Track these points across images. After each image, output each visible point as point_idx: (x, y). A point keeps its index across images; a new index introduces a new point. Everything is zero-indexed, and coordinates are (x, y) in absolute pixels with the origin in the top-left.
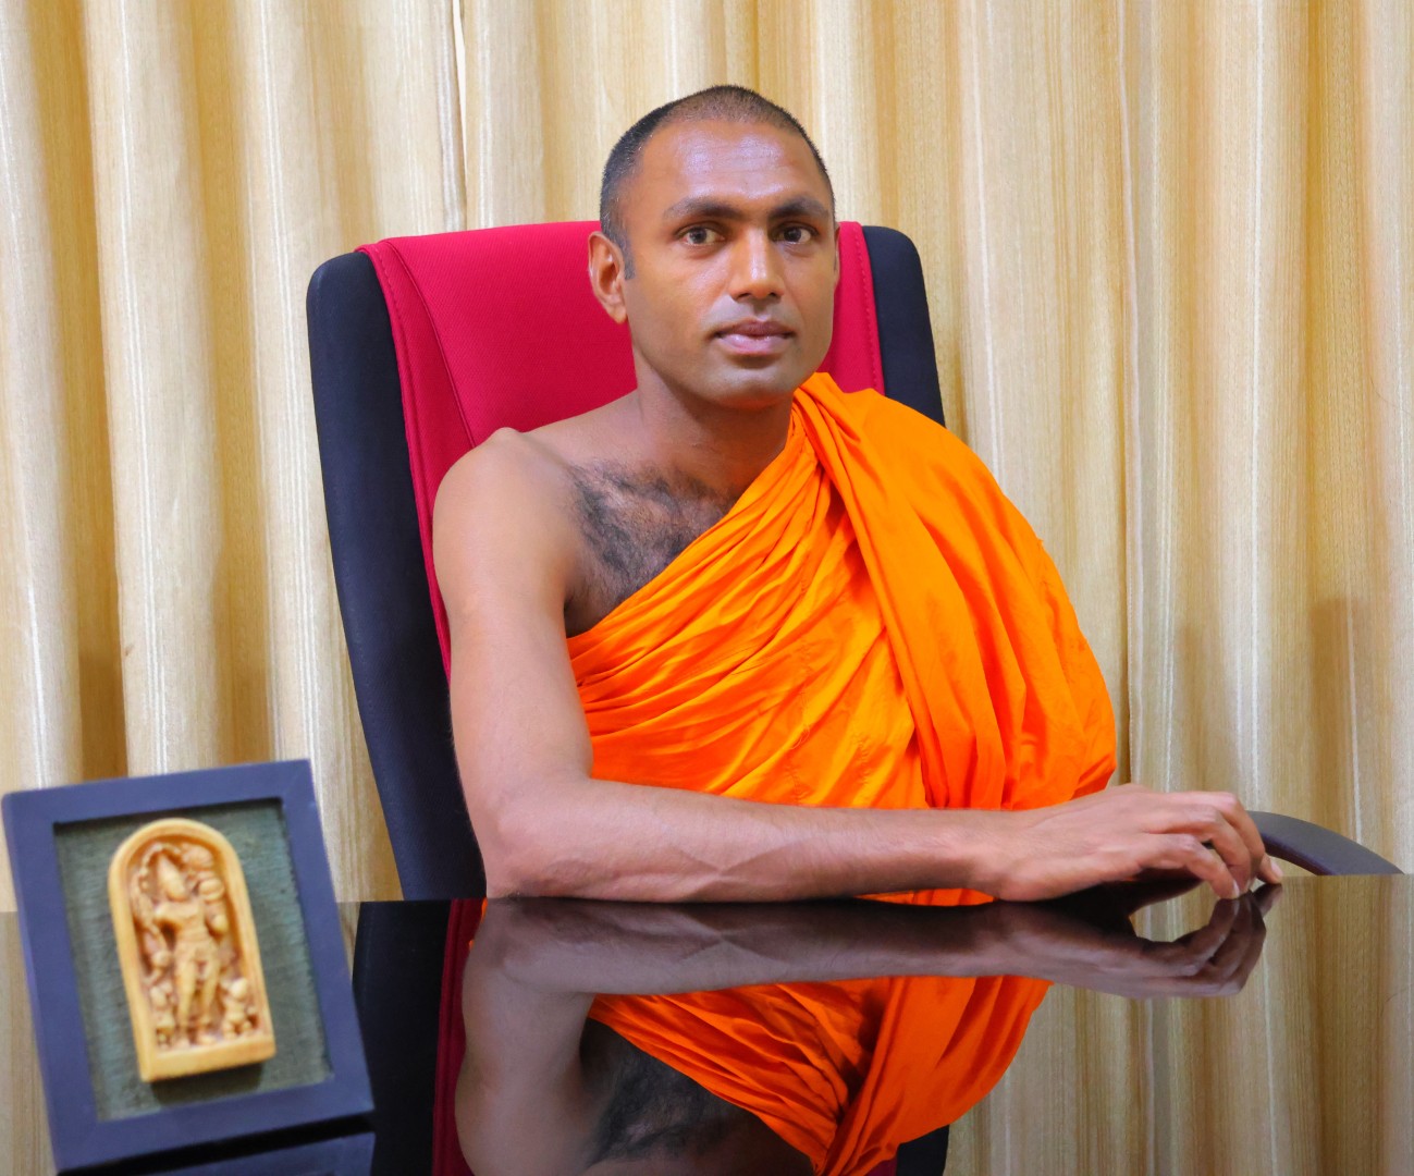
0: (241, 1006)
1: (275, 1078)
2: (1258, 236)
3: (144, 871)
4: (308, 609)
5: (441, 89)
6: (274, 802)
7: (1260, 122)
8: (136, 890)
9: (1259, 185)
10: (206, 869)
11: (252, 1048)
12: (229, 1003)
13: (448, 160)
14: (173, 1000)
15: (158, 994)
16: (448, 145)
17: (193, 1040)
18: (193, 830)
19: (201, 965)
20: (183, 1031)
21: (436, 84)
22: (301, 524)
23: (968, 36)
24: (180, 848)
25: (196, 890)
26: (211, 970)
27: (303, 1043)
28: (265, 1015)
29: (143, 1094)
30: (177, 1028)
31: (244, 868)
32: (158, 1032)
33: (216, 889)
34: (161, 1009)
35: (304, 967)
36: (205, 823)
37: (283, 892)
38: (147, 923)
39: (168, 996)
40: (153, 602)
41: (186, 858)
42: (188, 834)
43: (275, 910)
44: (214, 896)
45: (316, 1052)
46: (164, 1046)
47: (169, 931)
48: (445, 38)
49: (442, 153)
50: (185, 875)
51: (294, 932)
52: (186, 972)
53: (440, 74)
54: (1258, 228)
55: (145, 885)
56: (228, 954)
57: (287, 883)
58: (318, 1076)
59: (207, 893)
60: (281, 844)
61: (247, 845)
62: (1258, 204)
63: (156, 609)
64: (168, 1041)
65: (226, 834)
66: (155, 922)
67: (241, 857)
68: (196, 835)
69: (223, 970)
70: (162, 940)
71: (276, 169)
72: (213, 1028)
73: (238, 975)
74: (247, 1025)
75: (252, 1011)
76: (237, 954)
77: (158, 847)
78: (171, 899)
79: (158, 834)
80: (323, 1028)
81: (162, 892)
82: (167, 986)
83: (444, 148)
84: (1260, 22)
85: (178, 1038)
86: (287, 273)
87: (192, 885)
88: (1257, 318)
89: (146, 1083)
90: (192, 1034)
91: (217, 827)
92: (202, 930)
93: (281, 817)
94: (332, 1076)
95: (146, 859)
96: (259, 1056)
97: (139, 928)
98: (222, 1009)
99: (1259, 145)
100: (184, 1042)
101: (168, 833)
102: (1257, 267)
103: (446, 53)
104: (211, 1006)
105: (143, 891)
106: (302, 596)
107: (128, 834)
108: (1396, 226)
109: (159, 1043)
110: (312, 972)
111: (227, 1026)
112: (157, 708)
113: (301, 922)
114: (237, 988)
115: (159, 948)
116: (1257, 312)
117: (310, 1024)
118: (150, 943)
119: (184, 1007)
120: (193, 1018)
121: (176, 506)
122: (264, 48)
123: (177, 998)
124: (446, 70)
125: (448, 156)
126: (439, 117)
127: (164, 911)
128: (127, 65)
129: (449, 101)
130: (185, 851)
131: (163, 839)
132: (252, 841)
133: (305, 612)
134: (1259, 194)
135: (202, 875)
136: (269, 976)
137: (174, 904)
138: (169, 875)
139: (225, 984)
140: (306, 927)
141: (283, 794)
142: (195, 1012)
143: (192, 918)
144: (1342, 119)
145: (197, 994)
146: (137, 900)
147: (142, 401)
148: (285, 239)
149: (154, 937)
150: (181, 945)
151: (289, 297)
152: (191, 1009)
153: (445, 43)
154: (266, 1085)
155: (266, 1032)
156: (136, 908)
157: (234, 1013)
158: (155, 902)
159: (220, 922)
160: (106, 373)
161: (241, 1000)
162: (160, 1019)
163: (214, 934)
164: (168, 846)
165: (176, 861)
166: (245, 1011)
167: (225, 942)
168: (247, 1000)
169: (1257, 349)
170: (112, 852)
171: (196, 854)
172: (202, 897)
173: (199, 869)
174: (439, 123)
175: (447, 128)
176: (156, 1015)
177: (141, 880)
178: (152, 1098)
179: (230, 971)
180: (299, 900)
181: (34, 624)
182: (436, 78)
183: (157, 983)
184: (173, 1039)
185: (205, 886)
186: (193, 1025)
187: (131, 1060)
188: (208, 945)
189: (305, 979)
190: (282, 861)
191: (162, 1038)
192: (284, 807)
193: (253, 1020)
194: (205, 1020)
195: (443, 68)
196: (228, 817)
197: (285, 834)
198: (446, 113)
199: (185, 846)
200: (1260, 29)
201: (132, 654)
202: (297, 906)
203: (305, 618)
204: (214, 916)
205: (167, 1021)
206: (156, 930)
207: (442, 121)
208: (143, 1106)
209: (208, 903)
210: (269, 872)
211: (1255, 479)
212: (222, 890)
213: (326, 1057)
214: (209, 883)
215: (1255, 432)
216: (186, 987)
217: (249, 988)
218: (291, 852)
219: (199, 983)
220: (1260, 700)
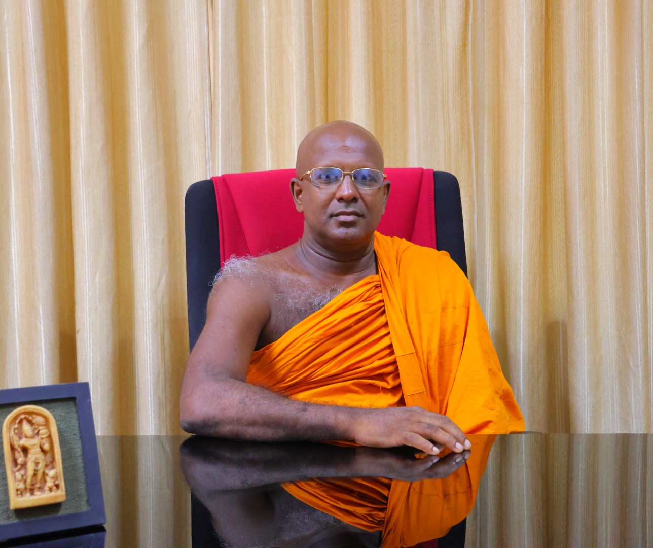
0: (53, 480)
1: (66, 509)
2: (524, 177)
3: (16, 426)
4: (148, 317)
5: (206, 115)
6: (73, 399)
7: (524, 133)
8: (12, 433)
9: (524, 157)
10: (42, 425)
11: (56, 497)
12: (48, 479)
13: (208, 142)
14: (24, 477)
15: (18, 476)
16: (208, 136)
17: (32, 493)
18: (38, 410)
19: (37, 464)
20: (28, 490)
21: (204, 112)
22: (146, 283)
23: (411, 96)
24: (32, 417)
25: (38, 434)
26: (41, 466)
27: (79, 495)
28: (62, 484)
29: (11, 515)
30: (26, 488)
31: (58, 426)
32: (17, 490)
33: (47, 433)
34: (20, 481)
35: (82, 465)
36: (44, 407)
37: (75, 435)
38: (16, 447)
39: (22, 476)
40: (88, 312)
41: (34, 421)
42: (36, 411)
43: (70, 442)
44: (44, 436)
45: (85, 499)
46: (20, 496)
47: (25, 450)
48: (208, 95)
49: (205, 139)
50: (33, 428)
51: (78, 451)
52: (31, 467)
53: (205, 109)
54: (524, 174)
55: (16, 431)
56: (49, 459)
57: (77, 431)
58: (85, 509)
59: (42, 435)
60: (75, 415)
61: (61, 416)
62: (524, 165)
63: (89, 315)
64: (22, 494)
65: (51, 412)
66: (19, 446)
67: (57, 421)
68: (39, 412)
69: (46, 466)
70: (22, 453)
71: (140, 145)
72: (41, 489)
73: (53, 468)
74: (54, 488)
75: (57, 482)
76: (53, 460)
77: (23, 416)
78: (27, 437)
79: (23, 411)
80: (88, 490)
81: (23, 434)
82: (22, 472)
83: (207, 137)
84: (525, 94)
85: (26, 493)
86: (143, 185)
87: (36, 432)
88: (523, 209)
89: (12, 510)
90: (32, 491)
91: (48, 409)
92: (38, 449)
93: (75, 405)
94: (90, 509)
95: (18, 421)
96: (59, 500)
97: (13, 448)
98: (45, 481)
99: (524, 142)
100: (28, 494)
101: (27, 411)
102: (523, 189)
103: (208, 101)
104: (41, 479)
105: (15, 434)
106: (146, 311)
107: (12, 411)
108: (577, 175)
109: (18, 495)
110: (84, 467)
111: (46, 488)
112: (88, 354)
113: (81, 447)
114: (51, 473)
115: (20, 457)
116: (523, 206)
117: (82, 488)
118: (17, 455)
119: (29, 480)
120: (33, 485)
121: (98, 275)
122: (137, 98)
123: (26, 476)
124: (208, 107)
125: (208, 140)
126: (204, 125)
127: (23, 442)
128: (84, 105)
129: (209, 119)
130: (34, 418)
131: (25, 413)
132: (62, 414)
133: (147, 318)
134: (524, 160)
135: (41, 428)
136: (65, 469)
137: (28, 439)
138: (26, 428)
139: (47, 472)
140: (83, 448)
141: (77, 396)
142: (33, 483)
143: (34, 445)
144: (559, 132)
145: (35, 475)
146: (13, 438)
147: (86, 234)
148: (143, 172)
149: (19, 452)
150: (30, 456)
151: (144, 194)
152: (32, 481)
153: (208, 97)
154: (63, 512)
155: (62, 491)
156: (12, 440)
157: (50, 483)
158: (20, 438)
159: (46, 446)
160: (73, 223)
161: (53, 478)
162: (19, 485)
163: (43, 451)
164: (27, 416)
165: (30, 422)
166: (54, 482)
167: (49, 455)
168: (55, 478)
169: (523, 221)
170: (4, 418)
171: (39, 420)
172: (40, 436)
173: (39, 425)
174: (205, 128)
175: (208, 130)
176: (17, 483)
177: (15, 429)
178: (14, 517)
179: (50, 466)
180: (81, 438)
181: (42, 321)
182: (204, 110)
183: (18, 471)
184: (24, 493)
185: (41, 432)
186: (32, 487)
187: (7, 501)
188: (41, 456)
189: (82, 470)
190: (75, 422)
191: (19, 492)
192: (77, 401)
193: (57, 486)
194: (38, 485)
195: (207, 106)
196: (54, 405)
197: (77, 412)
198: (207, 123)
199: (34, 416)
200: (525, 97)
201: (80, 333)
202: (80, 440)
203: (147, 320)
204: (44, 444)
205: (21, 486)
206: (19, 449)
207: (206, 127)
208: (10, 520)
209: (42, 439)
210: (69, 426)
211: (522, 273)
212: (48, 433)
213: (88, 501)
214: (43, 431)
215: (522, 254)
216: (30, 472)
217: (56, 473)
218: (79, 419)
219: (36, 471)
220: (523, 361)
